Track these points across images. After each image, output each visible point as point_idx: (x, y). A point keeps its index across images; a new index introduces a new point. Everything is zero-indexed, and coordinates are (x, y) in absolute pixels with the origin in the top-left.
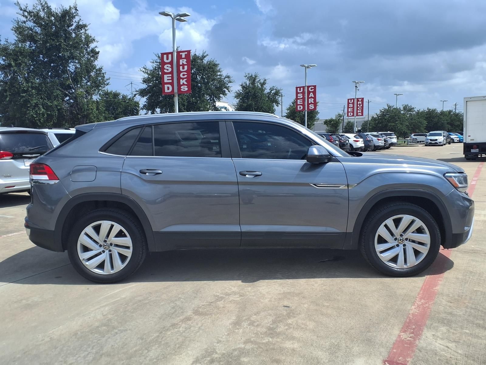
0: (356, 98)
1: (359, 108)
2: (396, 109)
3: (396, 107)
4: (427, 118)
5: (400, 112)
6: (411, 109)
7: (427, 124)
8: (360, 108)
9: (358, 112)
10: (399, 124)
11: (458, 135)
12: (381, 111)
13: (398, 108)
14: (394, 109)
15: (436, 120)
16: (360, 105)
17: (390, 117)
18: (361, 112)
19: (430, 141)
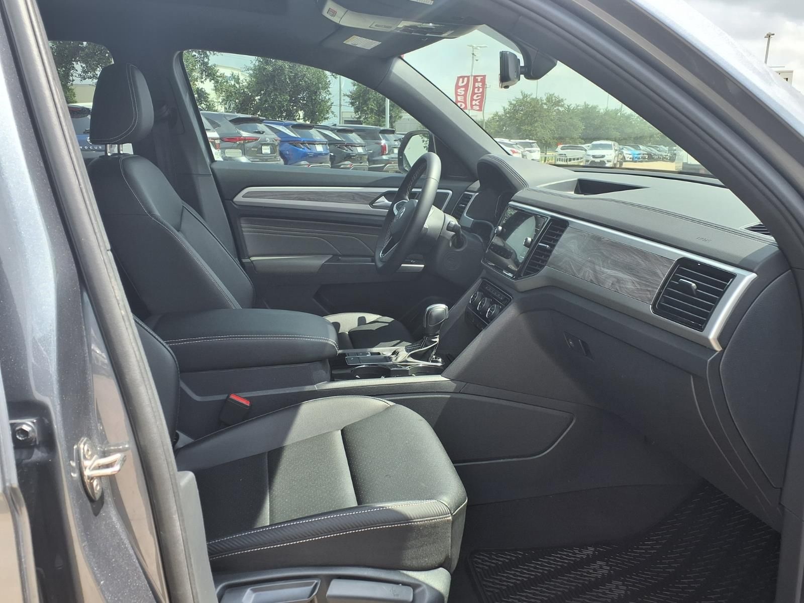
0: (472, 76)
1: (475, 97)
2: (536, 100)
3: (535, 97)
4: (583, 118)
5: (542, 107)
6: (559, 101)
7: (584, 127)
8: (477, 97)
9: (474, 104)
10: (539, 128)
11: (631, 150)
12: (511, 104)
13: (539, 98)
14: (533, 99)
15: (597, 122)
16: (478, 90)
17: (524, 115)
18: (478, 104)
19: (592, 158)
